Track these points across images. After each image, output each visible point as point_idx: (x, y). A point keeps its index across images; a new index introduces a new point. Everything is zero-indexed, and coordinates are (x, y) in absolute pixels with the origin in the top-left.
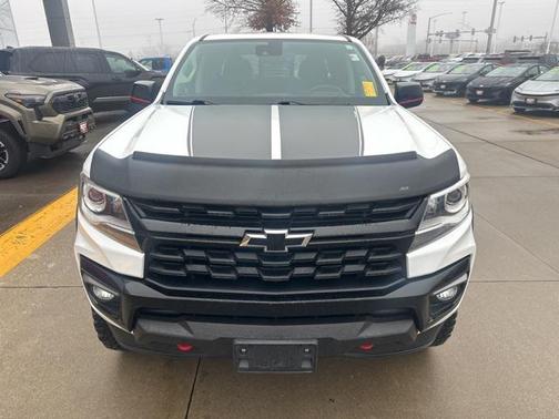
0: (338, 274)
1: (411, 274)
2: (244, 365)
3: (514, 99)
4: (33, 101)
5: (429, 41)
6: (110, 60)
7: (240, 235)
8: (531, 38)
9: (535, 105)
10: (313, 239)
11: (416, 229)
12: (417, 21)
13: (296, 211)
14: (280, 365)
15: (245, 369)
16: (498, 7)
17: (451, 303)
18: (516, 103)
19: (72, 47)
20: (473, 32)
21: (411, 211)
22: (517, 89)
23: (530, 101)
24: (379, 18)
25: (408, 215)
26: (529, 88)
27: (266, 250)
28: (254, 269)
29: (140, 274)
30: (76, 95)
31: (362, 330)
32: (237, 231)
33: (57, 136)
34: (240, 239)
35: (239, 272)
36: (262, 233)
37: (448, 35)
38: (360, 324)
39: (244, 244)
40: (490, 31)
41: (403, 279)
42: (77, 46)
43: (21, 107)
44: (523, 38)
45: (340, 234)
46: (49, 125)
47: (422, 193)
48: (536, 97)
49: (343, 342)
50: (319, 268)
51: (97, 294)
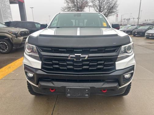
0: (96, 68)
1: (117, 68)
2: (69, 95)
3: (146, 34)
4: (15, 33)
5: (122, 21)
6: (36, 25)
7: (68, 56)
8: (150, 20)
9: (152, 36)
10: (88, 57)
11: (118, 55)
12: (118, 16)
13: (84, 49)
14: (79, 95)
15: (69, 96)
16: (140, 11)
17: (129, 79)
18: (146, 36)
19: (26, 21)
20: (134, 19)
21: (116, 50)
22: (147, 32)
23: (150, 35)
24: (108, 15)
25: (116, 51)
26: (150, 32)
27: (75, 60)
28: (72, 66)
29: (40, 68)
30: (26, 32)
31: (103, 85)
32: (67, 55)
33: (21, 43)
34: (68, 57)
35: (68, 67)
36: (74, 55)
37: (127, 19)
38: (102, 83)
39: (69, 58)
40: (138, 18)
41: (115, 70)
42: (28, 21)
43: (12, 34)
44: (148, 20)
45: (96, 56)
46: (19, 40)
47: (120, 45)
48: (152, 34)
49: (97, 88)
50: (91, 66)
51: (28, 75)
